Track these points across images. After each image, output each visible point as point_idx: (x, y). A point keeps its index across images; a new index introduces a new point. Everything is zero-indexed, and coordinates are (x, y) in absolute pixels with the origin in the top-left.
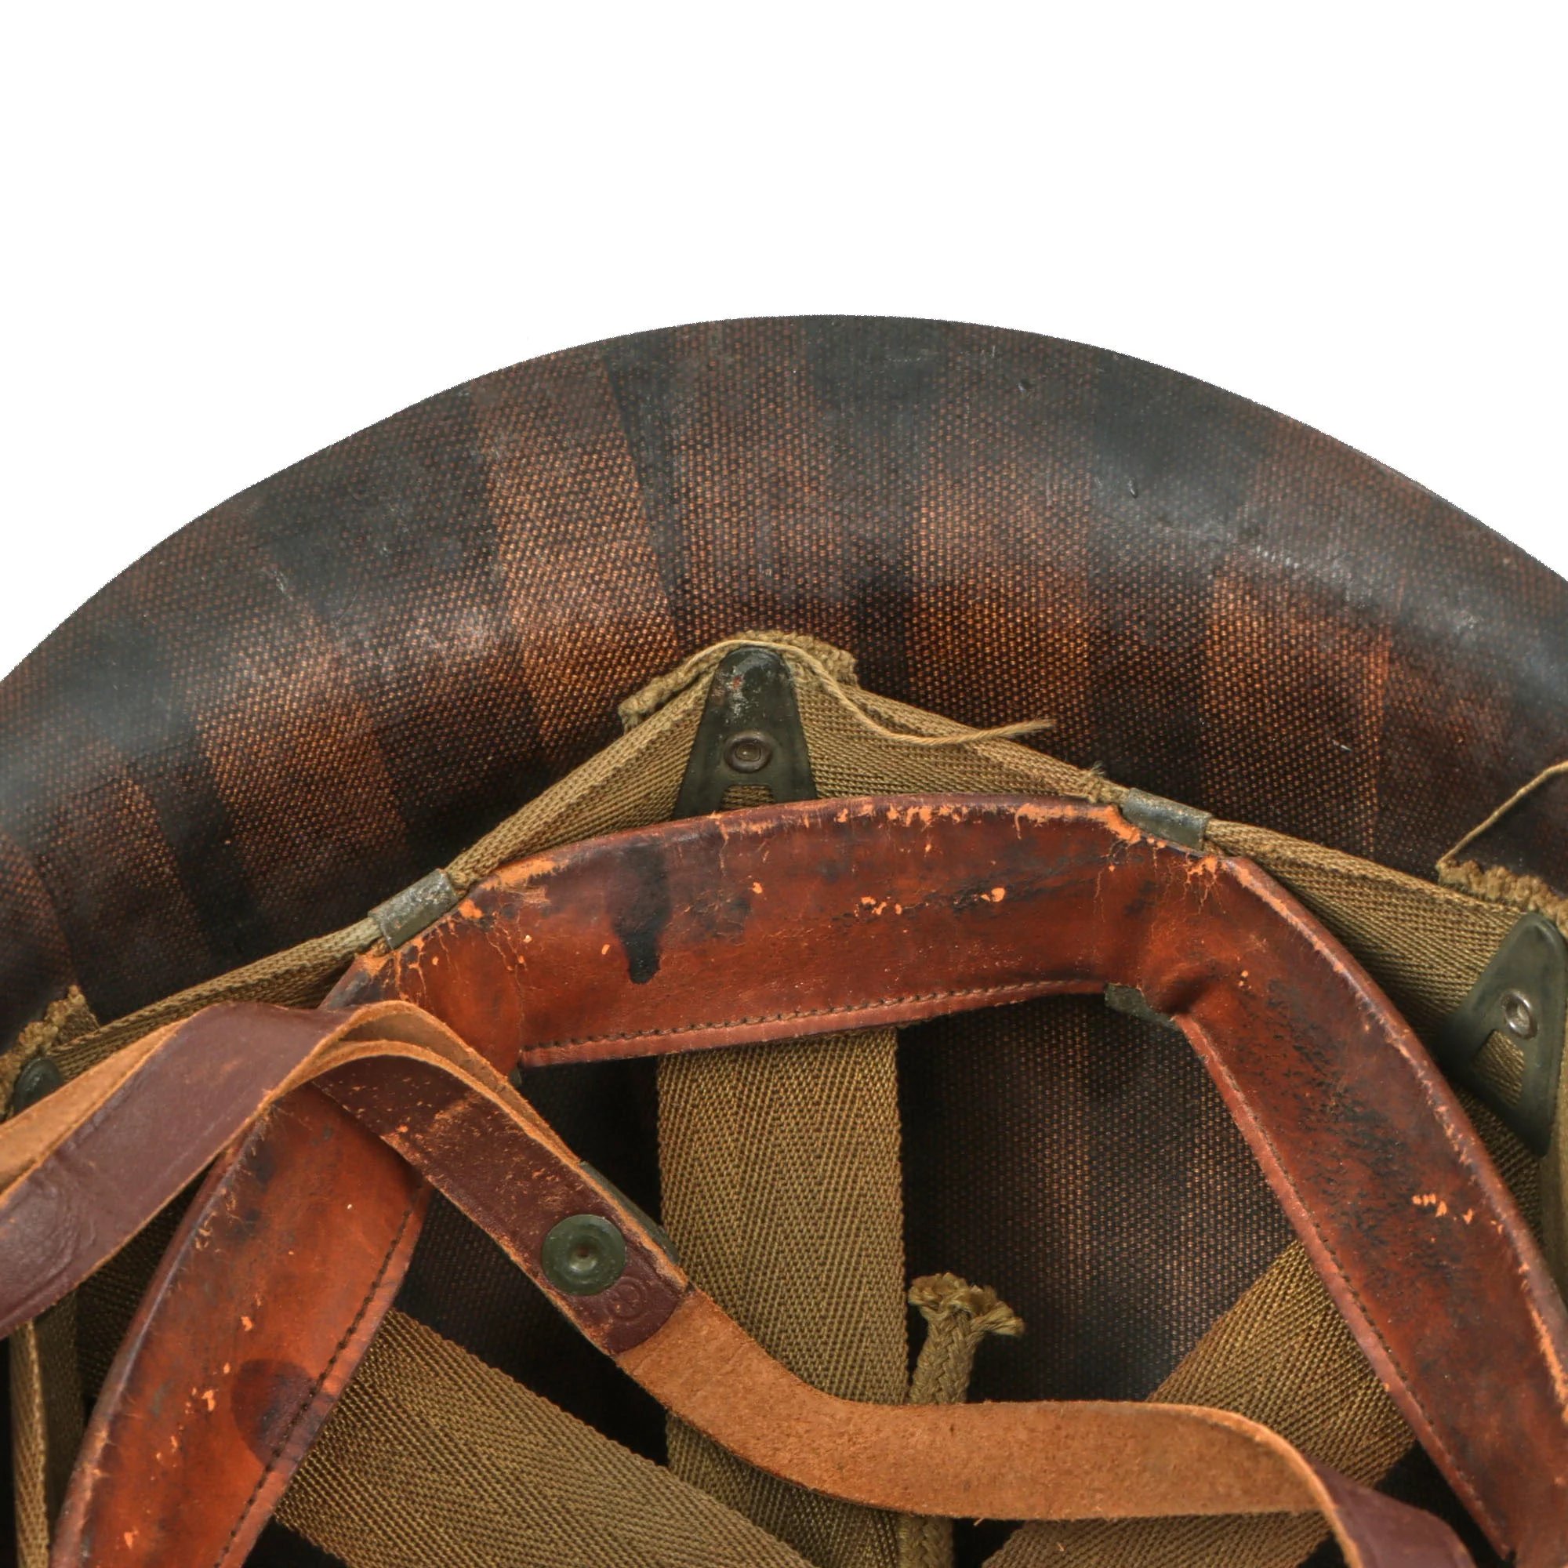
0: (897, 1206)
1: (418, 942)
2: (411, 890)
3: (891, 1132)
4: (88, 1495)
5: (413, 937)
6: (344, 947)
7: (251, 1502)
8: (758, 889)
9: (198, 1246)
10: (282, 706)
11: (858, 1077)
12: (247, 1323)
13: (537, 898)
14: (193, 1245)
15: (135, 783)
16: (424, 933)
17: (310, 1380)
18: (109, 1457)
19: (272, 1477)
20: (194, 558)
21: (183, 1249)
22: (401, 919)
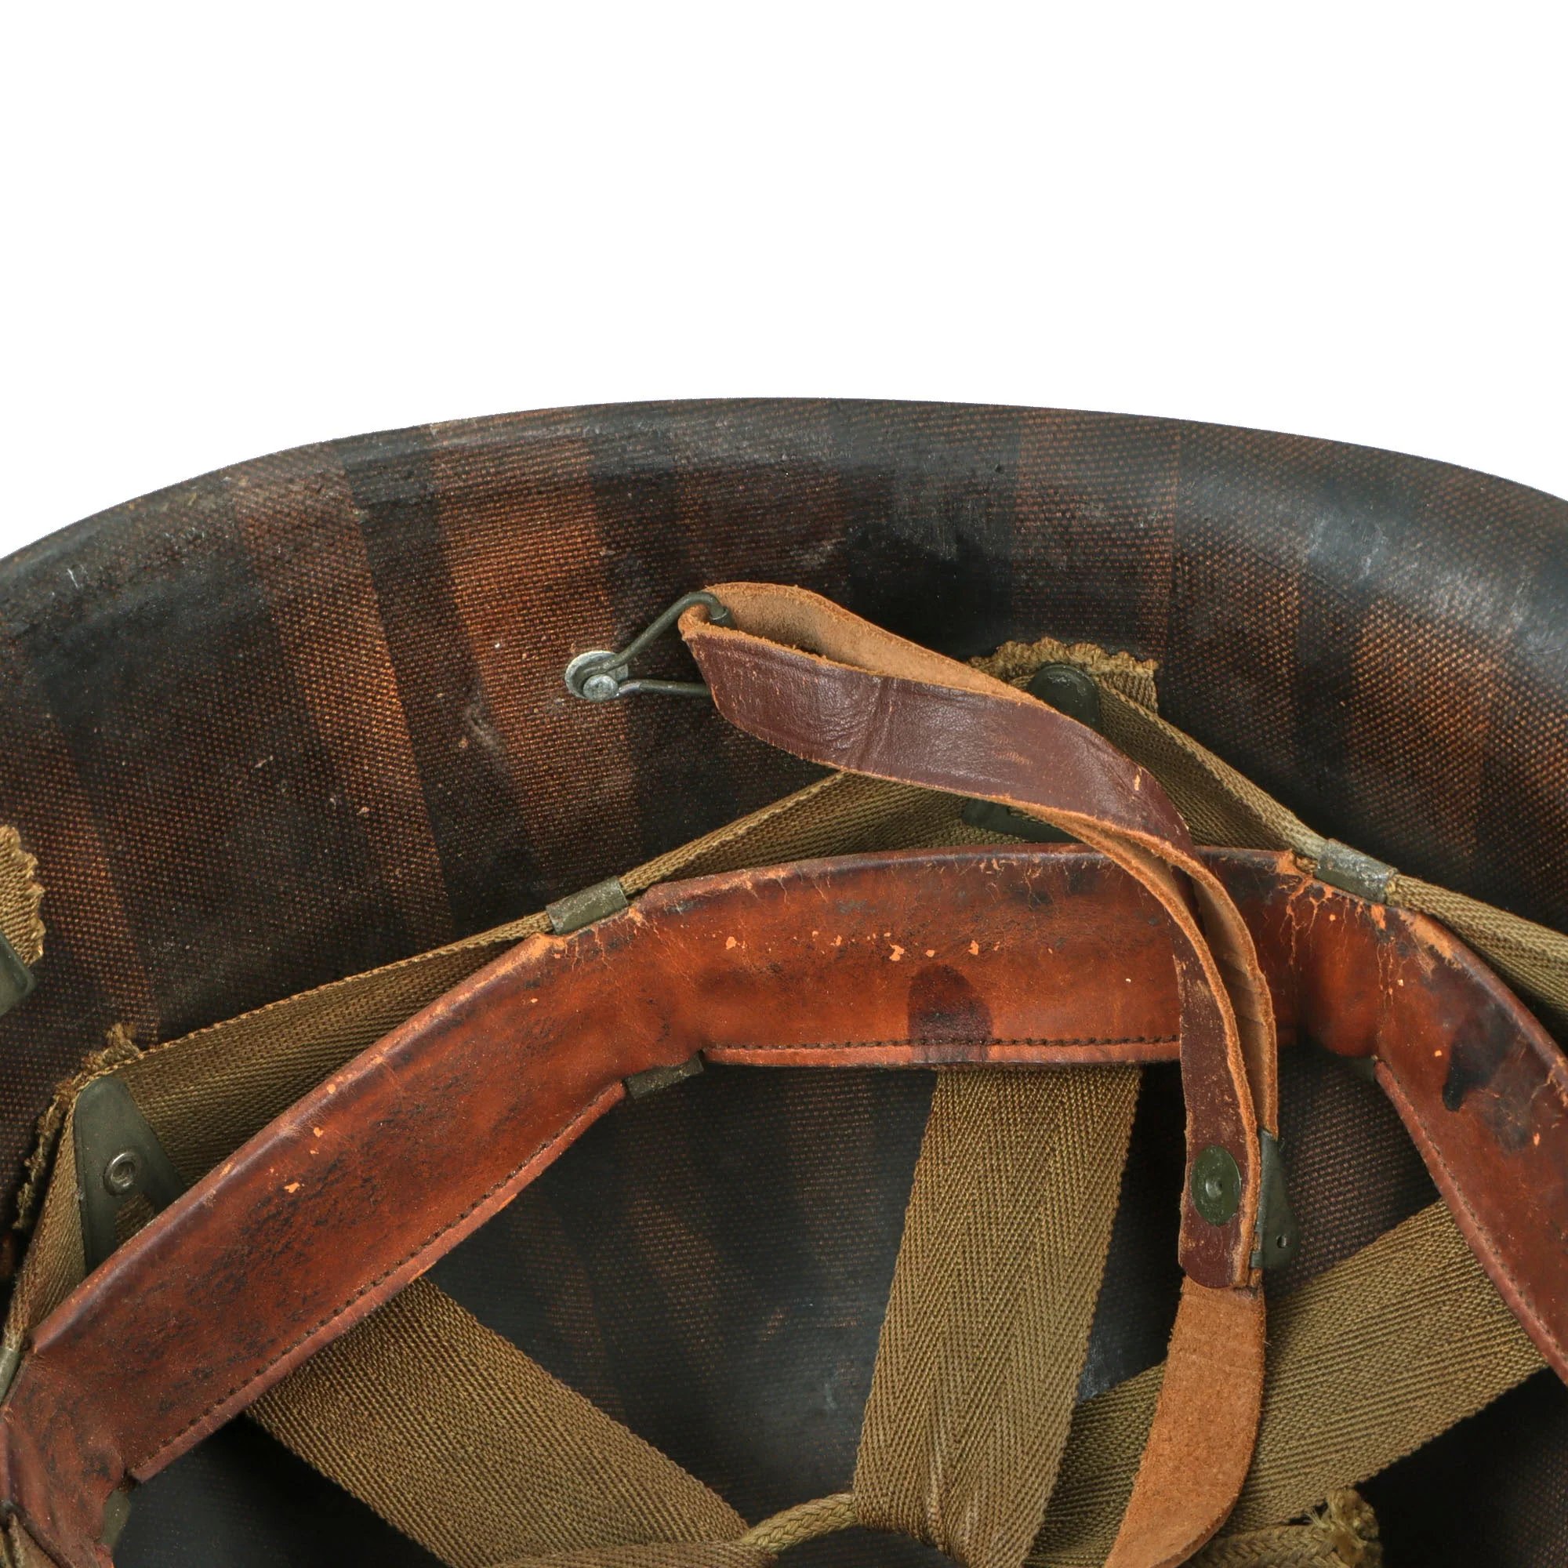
0: (1415, 1444)
1: (1329, 892)
2: (1363, 858)
3: (1471, 1403)
4: (725, 887)
5: (1331, 885)
6: (1293, 838)
7: (879, 1044)
8: (1537, 1140)
9: (982, 866)
10: (1438, 660)
11: (1505, 1348)
12: (975, 948)
13: (1427, 966)
14: (980, 861)
15: (1298, 589)
16: (1339, 892)
17: (989, 1033)
18: (769, 888)
19: (906, 1049)
20: (1501, 510)
21: (970, 855)
22: (1336, 866)
